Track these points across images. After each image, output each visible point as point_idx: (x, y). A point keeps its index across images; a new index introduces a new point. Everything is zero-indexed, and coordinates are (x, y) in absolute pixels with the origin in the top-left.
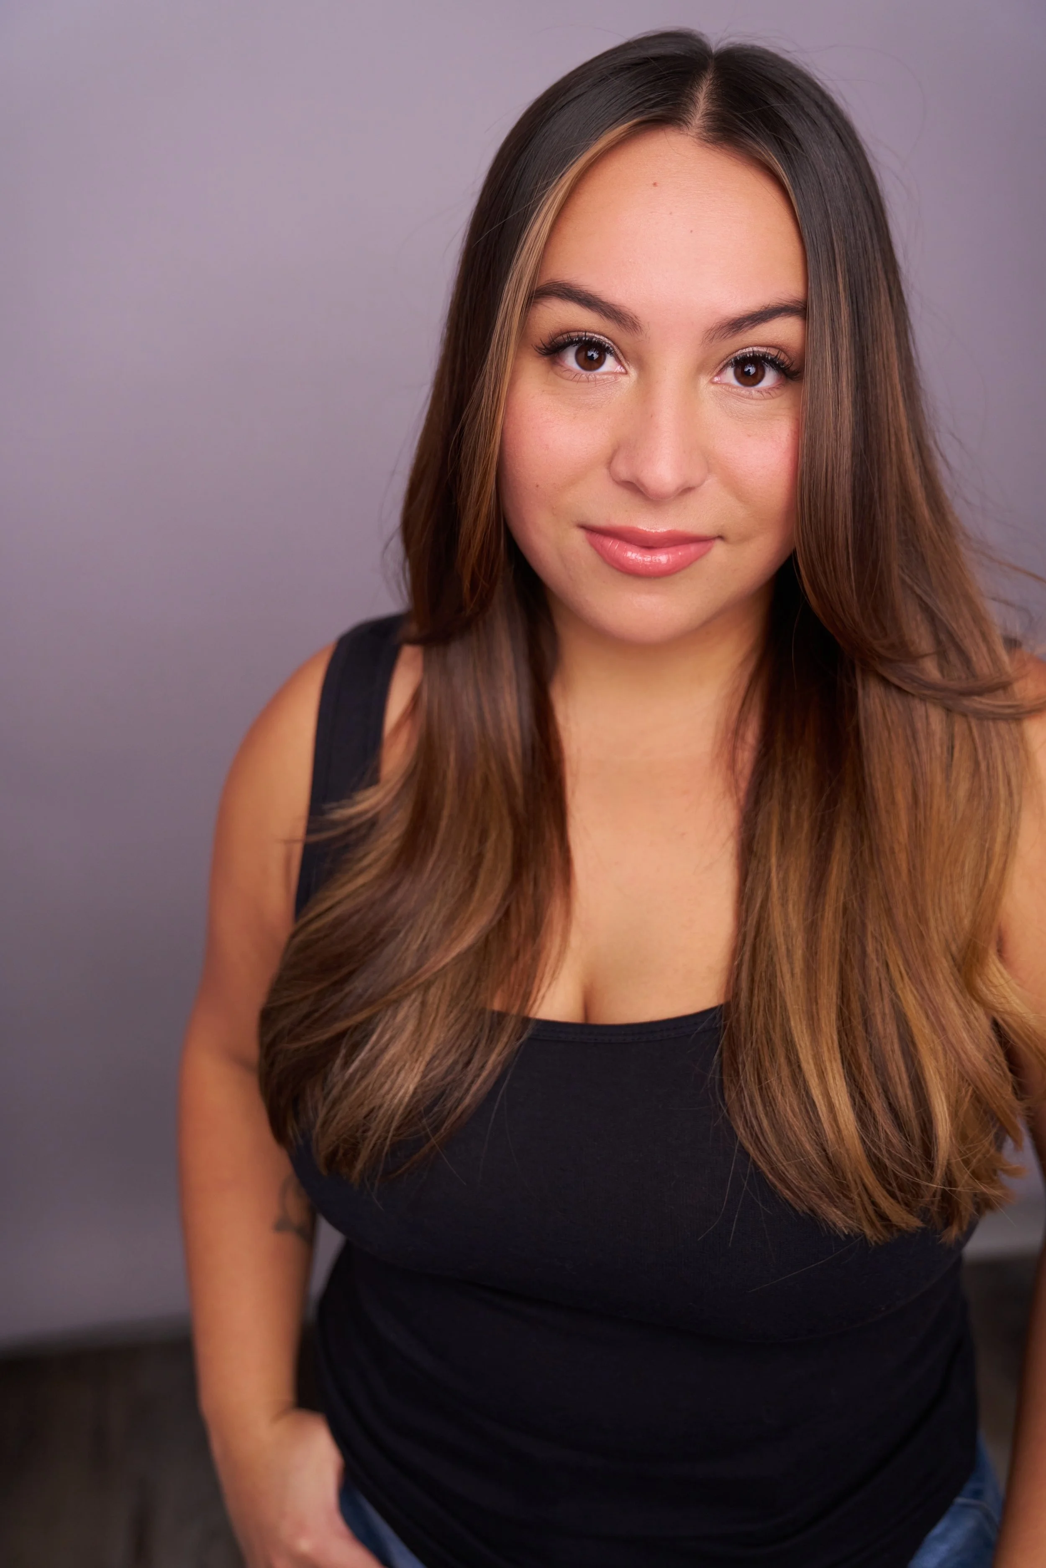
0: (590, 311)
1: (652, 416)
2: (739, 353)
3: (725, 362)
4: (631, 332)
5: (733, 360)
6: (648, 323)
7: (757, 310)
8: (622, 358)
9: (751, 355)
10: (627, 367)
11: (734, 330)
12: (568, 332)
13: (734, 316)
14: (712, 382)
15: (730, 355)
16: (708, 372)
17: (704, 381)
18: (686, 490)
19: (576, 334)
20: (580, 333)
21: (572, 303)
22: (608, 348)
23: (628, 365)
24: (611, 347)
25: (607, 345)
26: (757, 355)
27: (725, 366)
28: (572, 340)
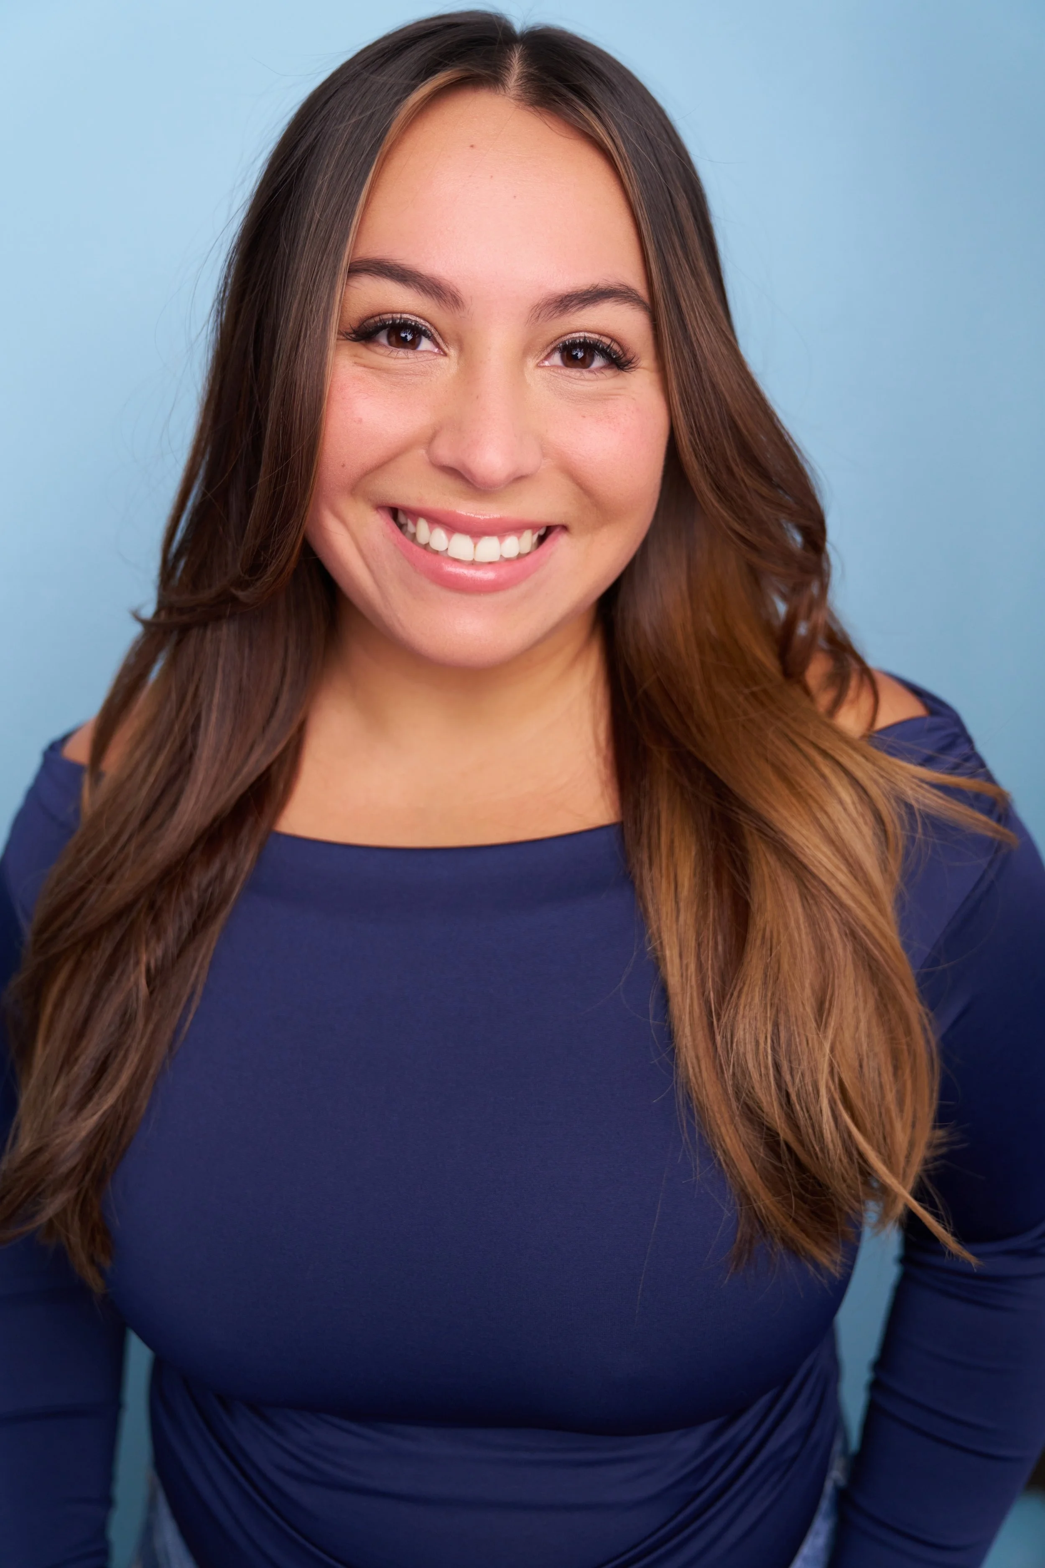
0: (405, 287)
1: (477, 398)
2: (568, 337)
3: (553, 346)
4: (452, 309)
5: (561, 345)
6: (471, 297)
7: (585, 288)
8: (440, 341)
9: (582, 340)
10: (446, 349)
11: (561, 309)
12: (379, 315)
13: (561, 292)
14: (538, 366)
15: (558, 338)
16: (534, 355)
17: (531, 363)
18: (518, 479)
19: (389, 316)
20: (394, 315)
21: (385, 280)
22: (425, 331)
23: (447, 347)
24: (428, 329)
25: (424, 328)
26: (588, 341)
27: (554, 350)
28: (385, 323)
